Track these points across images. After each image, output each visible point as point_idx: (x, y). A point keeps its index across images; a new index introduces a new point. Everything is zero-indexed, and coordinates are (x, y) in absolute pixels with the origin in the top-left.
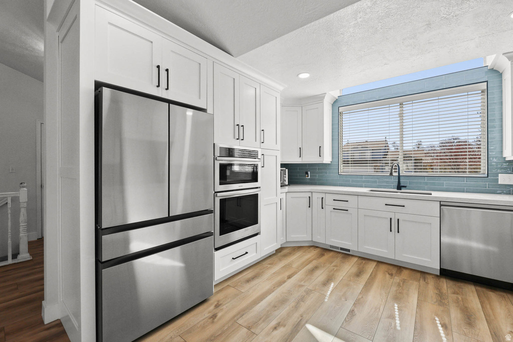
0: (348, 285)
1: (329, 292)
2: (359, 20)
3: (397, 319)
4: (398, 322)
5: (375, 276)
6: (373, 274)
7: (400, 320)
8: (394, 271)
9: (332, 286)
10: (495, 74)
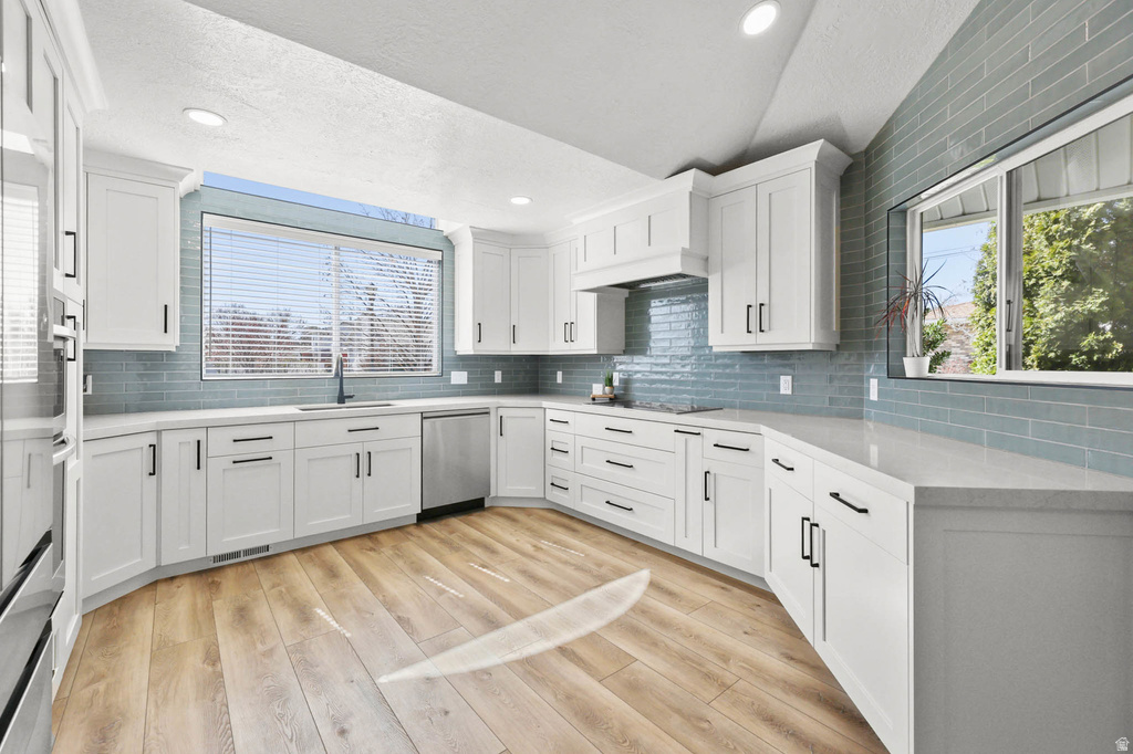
0: (342, 597)
1: (333, 623)
2: (427, 118)
3: (448, 589)
4: (452, 591)
5: (355, 561)
6: (351, 562)
7: (453, 588)
8: (369, 543)
9: (322, 614)
10: (449, 244)
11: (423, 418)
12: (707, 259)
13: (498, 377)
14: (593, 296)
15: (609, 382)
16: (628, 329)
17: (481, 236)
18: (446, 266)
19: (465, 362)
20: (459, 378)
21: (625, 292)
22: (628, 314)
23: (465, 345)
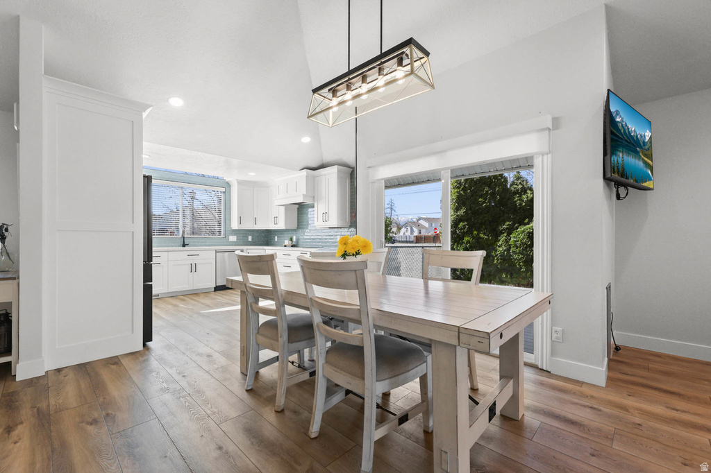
10: (228, 185)
11: (216, 252)
12: (314, 197)
13: (250, 238)
14: (284, 207)
15: (291, 240)
16: (298, 220)
17: (240, 183)
18: (227, 193)
19: (235, 232)
20: (233, 238)
21: (297, 206)
22: (298, 214)
23: (235, 225)
